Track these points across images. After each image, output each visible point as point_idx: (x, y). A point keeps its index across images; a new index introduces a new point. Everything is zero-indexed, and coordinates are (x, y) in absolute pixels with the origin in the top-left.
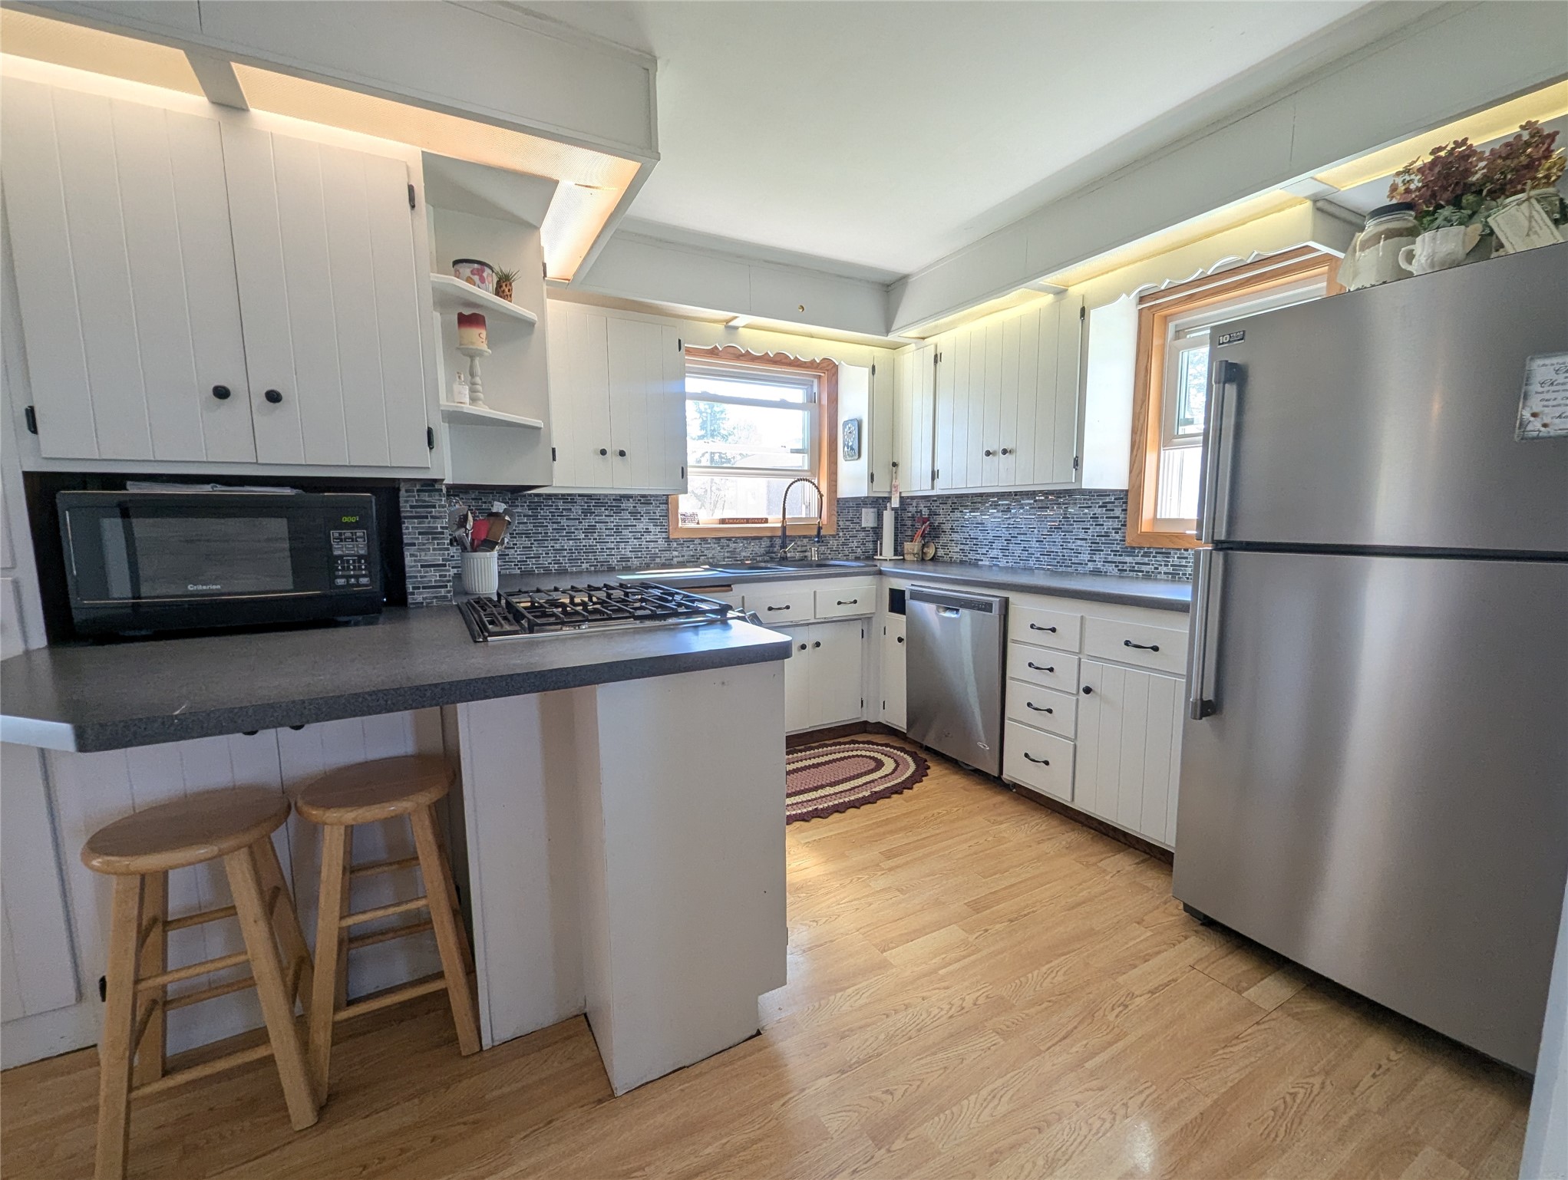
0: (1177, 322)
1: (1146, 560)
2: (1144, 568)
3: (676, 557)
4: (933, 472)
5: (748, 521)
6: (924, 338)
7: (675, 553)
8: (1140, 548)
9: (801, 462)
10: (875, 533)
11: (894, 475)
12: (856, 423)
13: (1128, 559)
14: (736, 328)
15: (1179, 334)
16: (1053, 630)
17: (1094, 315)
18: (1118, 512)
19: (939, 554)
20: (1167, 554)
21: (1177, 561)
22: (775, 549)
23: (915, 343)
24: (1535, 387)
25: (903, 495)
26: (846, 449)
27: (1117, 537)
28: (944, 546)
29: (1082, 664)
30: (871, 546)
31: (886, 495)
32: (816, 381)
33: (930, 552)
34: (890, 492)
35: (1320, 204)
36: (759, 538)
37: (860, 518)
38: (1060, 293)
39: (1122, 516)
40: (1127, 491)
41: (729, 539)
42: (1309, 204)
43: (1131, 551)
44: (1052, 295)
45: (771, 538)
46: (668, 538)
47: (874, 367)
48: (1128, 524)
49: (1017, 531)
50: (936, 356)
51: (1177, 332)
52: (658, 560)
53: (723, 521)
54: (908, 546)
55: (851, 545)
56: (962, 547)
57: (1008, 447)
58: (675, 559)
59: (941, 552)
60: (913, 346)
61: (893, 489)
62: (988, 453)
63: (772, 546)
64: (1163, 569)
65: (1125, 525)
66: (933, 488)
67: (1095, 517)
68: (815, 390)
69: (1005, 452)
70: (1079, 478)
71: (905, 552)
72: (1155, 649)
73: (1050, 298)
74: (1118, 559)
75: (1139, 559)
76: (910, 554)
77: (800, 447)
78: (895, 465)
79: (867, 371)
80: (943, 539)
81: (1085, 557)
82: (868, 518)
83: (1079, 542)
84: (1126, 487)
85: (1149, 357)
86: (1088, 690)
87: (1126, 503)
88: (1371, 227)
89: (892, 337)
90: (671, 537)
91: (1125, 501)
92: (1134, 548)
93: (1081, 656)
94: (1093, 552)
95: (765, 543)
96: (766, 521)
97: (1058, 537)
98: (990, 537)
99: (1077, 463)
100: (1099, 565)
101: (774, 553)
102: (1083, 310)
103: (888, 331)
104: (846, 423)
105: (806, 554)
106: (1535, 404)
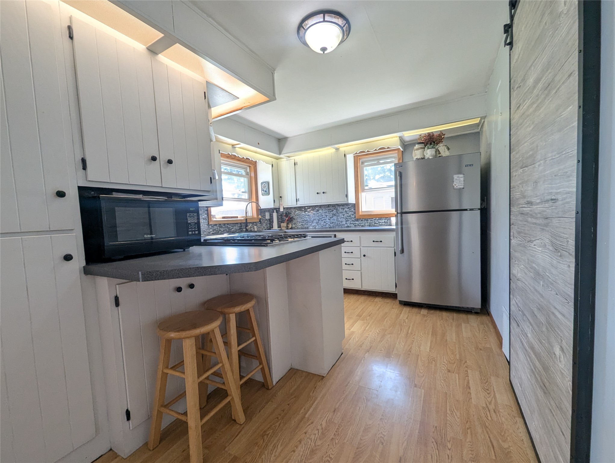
0: (362, 160)
1: (362, 222)
2: (362, 224)
3: (212, 231)
4: (297, 199)
5: (232, 217)
6: (289, 157)
7: (211, 230)
8: (360, 219)
9: (246, 196)
10: (270, 221)
11: (280, 201)
12: (267, 183)
13: (357, 222)
14: (235, 147)
15: (363, 163)
16: (352, 241)
17: (348, 156)
18: (353, 210)
19: (293, 226)
20: (367, 220)
21: (370, 222)
22: (242, 227)
23: (286, 158)
24: (454, 180)
25: (284, 207)
26: (263, 192)
27: (353, 216)
28: (295, 224)
29: (362, 249)
30: (268, 225)
31: (278, 207)
32: (248, 168)
33: (290, 226)
34: (279, 206)
35: (401, 138)
36: (237, 223)
37: (265, 216)
38: (337, 149)
39: (354, 211)
40: (355, 204)
41: (228, 224)
42: (398, 138)
43: (357, 220)
44: (335, 150)
45: (241, 223)
46: (208, 224)
47: (272, 165)
48: (356, 213)
49: (321, 217)
50: (295, 163)
51: (362, 162)
52: (205, 233)
53: (223, 218)
54: (282, 224)
55: (264, 225)
56: (302, 223)
57: (324, 191)
58: (211, 232)
59: (294, 226)
60: (285, 159)
61: (280, 205)
62: (318, 193)
63: (241, 226)
64: (367, 224)
65: (355, 213)
66: (297, 204)
67: (346, 211)
68: (248, 171)
69: (323, 193)
70: (348, 200)
71: (282, 226)
72: (381, 241)
73: (334, 150)
74: (354, 222)
75: (360, 222)
76: (284, 227)
77: (243, 190)
78: (281, 197)
79: (271, 166)
80: (294, 221)
81: (345, 223)
82: (267, 216)
83: (342, 219)
84: (355, 203)
85: (358, 169)
86: (364, 256)
87: (355, 207)
88: (417, 146)
89: (281, 156)
90: (210, 223)
91: (355, 206)
92: (358, 219)
93: (361, 247)
94: (347, 221)
95: (239, 225)
96: (237, 217)
97: (335, 218)
98: (312, 220)
99: (347, 196)
100: (349, 225)
101: (242, 229)
102: (345, 155)
103: (280, 154)
104: (262, 183)
105: (252, 229)
106: (455, 183)
